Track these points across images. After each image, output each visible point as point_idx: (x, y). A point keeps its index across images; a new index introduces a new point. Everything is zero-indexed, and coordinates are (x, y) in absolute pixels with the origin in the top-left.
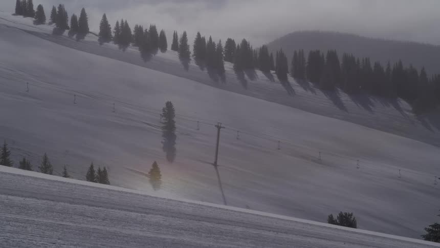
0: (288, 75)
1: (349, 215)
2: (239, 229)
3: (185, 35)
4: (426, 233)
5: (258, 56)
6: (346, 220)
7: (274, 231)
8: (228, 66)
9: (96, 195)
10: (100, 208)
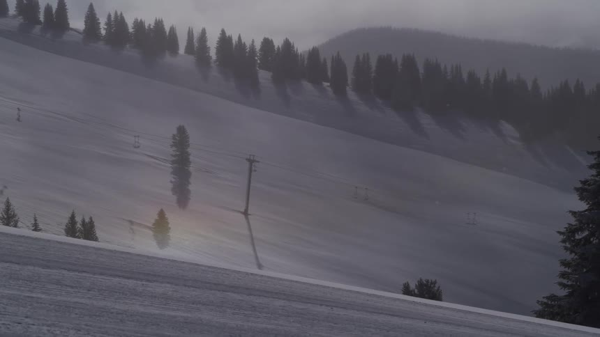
0: (348, 88)
1: (432, 283)
2: (279, 303)
3: (204, 32)
4: (539, 307)
5: (306, 62)
6: (428, 290)
7: (327, 306)
8: (264, 76)
9: (79, 256)
10: (84, 274)
